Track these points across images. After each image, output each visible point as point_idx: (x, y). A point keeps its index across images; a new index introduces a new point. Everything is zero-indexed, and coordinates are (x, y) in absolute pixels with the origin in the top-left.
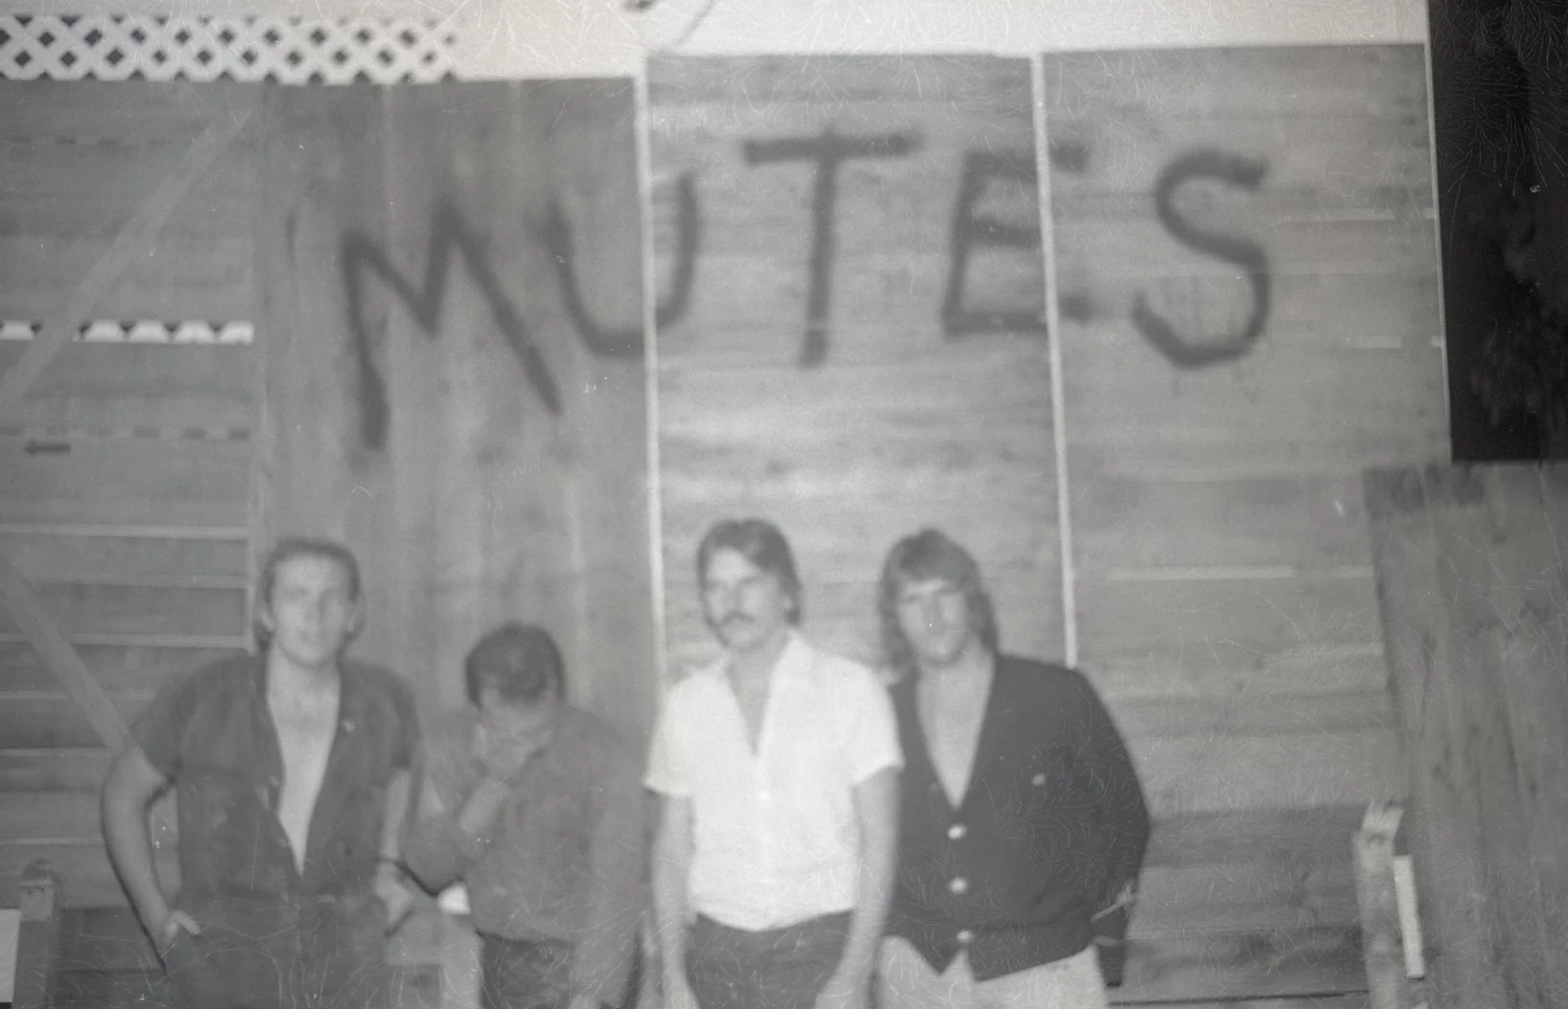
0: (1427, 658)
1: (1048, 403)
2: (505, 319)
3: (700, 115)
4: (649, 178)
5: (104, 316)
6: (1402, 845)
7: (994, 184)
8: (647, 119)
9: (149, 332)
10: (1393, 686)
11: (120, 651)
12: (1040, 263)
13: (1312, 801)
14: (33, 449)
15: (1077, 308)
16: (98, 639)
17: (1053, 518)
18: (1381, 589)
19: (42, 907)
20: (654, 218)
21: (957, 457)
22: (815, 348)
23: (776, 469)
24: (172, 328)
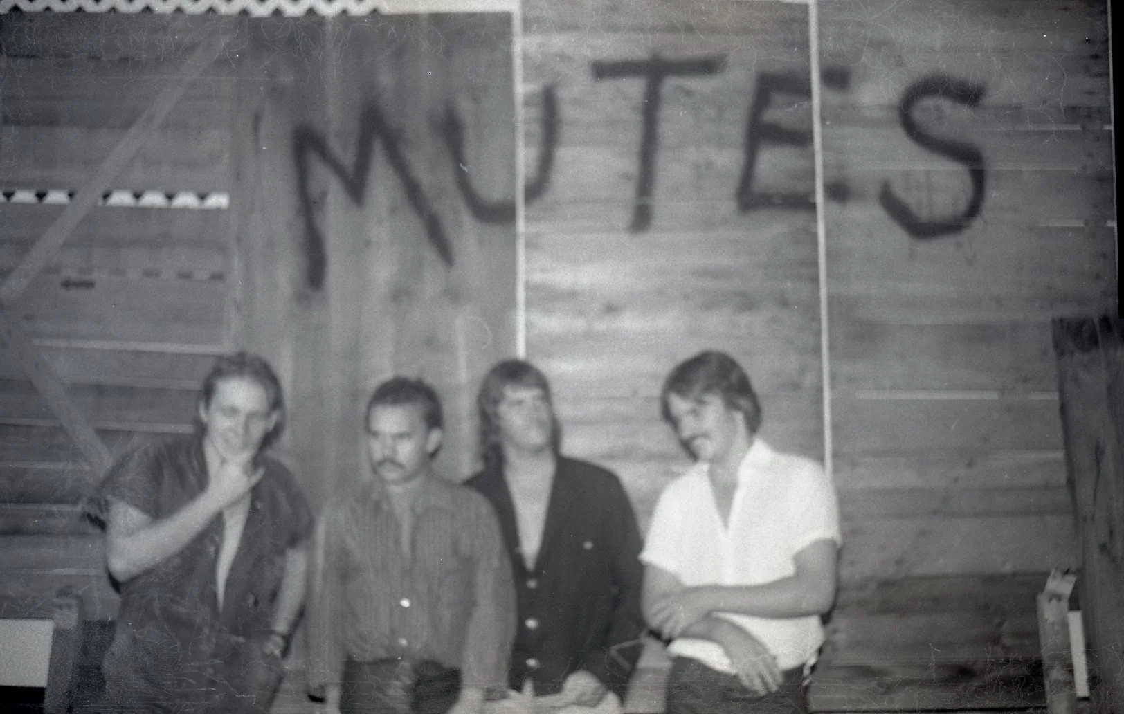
0: (1098, 462)
1: (815, 264)
2: (413, 192)
3: (559, 42)
4: (521, 88)
5: (121, 187)
6: (1074, 604)
7: (778, 98)
8: (521, 44)
9: (154, 199)
10: (1071, 483)
11: (129, 434)
12: (812, 157)
13: (1008, 568)
14: (67, 284)
15: (839, 192)
16: (114, 425)
17: (817, 351)
18: (1063, 409)
19: (70, 619)
20: (524, 117)
21: (746, 302)
22: (642, 218)
23: (611, 309)
24: (170, 197)
